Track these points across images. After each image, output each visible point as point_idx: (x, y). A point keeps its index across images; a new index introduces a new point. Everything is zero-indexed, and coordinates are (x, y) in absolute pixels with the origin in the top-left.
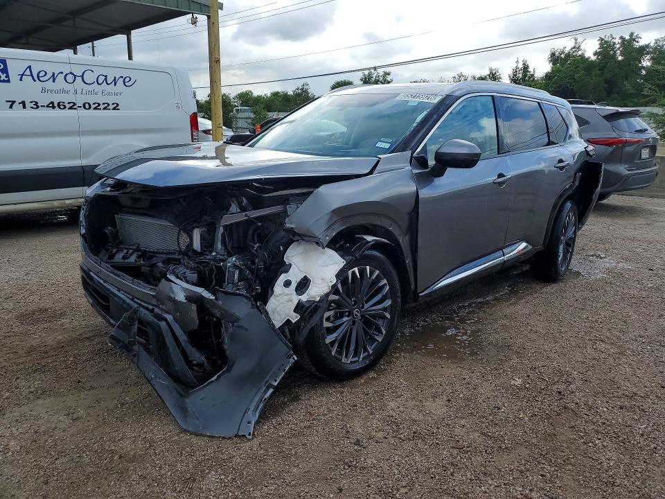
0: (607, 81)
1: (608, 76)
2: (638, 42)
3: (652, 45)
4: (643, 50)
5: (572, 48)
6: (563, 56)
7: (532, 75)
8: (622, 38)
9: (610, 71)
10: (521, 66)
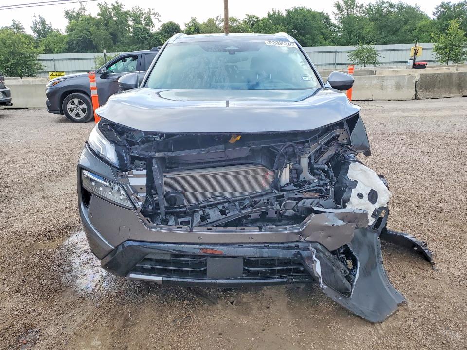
0: (111, 34)
1: (111, 30)
2: (123, 8)
3: (131, 11)
4: (127, 14)
5: (80, 9)
6: (74, 14)
7: (50, 27)
8: (112, 5)
9: (111, 27)
10: (38, 20)
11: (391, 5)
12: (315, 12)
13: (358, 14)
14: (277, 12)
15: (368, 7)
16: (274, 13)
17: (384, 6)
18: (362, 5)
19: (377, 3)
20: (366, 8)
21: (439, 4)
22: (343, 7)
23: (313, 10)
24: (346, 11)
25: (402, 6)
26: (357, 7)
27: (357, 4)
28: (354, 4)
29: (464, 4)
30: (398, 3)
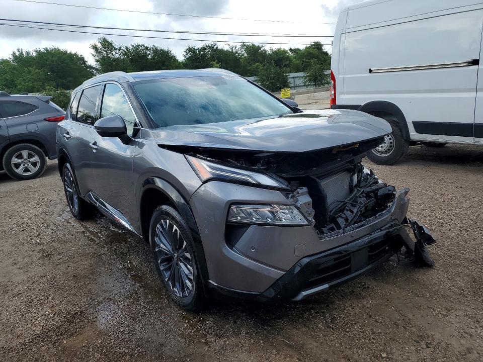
11: (146, 48)
12: (70, 54)
13: (117, 56)
14: (24, 53)
15: (125, 50)
16: (21, 54)
17: (140, 48)
18: (120, 48)
19: (133, 46)
20: (124, 50)
21: (187, 48)
22: (101, 49)
23: (68, 52)
24: (105, 53)
25: (156, 49)
26: (115, 49)
27: (115, 47)
28: (112, 46)
29: (205, 48)
30: (152, 46)
